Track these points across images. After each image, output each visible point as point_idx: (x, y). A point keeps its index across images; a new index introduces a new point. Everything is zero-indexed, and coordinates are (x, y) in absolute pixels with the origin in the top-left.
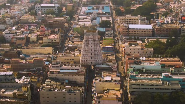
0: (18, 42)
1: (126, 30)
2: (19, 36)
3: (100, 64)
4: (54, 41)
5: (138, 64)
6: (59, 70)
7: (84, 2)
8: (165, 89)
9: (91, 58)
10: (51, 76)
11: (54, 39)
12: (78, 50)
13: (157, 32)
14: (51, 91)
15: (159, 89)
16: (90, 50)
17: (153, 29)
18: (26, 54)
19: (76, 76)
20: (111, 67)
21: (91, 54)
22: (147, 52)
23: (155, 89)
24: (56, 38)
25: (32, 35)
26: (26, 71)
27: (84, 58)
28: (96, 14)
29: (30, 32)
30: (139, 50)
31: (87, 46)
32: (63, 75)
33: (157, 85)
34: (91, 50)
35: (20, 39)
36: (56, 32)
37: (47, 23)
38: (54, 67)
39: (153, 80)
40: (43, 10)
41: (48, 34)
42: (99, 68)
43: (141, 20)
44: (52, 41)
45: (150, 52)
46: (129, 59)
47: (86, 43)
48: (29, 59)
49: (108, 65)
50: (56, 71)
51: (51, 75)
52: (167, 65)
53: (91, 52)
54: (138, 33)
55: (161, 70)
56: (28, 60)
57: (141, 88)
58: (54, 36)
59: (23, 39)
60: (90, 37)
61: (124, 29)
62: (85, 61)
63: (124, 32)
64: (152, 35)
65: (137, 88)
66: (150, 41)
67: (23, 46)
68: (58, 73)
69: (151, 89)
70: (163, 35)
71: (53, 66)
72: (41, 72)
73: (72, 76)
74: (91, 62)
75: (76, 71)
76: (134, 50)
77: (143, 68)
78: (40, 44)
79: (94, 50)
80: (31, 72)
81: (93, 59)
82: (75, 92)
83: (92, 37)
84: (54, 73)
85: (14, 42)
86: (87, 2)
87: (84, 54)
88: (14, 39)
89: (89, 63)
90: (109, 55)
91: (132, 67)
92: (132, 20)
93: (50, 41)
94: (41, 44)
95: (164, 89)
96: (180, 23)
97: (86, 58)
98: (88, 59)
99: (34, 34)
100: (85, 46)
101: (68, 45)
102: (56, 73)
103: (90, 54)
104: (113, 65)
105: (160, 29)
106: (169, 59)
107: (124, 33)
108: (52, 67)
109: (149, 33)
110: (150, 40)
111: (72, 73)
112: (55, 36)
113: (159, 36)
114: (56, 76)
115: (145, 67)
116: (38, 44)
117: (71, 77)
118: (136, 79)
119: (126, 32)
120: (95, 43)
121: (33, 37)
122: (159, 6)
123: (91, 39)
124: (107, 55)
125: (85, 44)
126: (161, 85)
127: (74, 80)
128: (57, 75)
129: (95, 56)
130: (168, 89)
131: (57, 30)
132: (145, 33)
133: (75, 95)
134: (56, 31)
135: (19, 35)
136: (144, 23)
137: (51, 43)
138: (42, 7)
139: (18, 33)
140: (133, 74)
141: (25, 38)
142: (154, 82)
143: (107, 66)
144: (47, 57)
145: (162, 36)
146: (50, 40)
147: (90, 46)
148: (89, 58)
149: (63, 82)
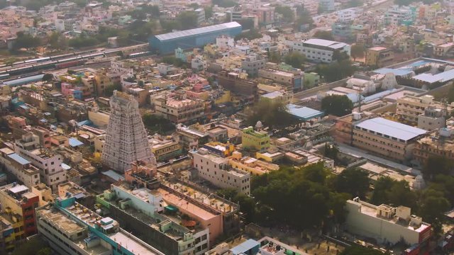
1: (347, 129)
4: (170, 113)
9: (114, 154)
11: (171, 107)
18: (93, 121)
19: (22, 172)
21: (115, 145)
28: (393, 81)
30: (215, 166)
32: (10, 163)
37: (227, 75)
44: (168, 110)
45: (235, 181)
52: (181, 213)
54: (375, 143)
55: (153, 216)
59: (136, 95)
63: (343, 131)
64: (404, 159)
67: (93, 106)
73: (19, 170)
74: (114, 164)
76: (208, 163)
77: (126, 200)
79: (119, 137)
81: (116, 158)
83: (120, 108)
91: (115, 191)
98: (110, 154)
105: (425, 148)
107: (342, 134)
109: (398, 151)
111: (19, 164)
114: (5, 161)
115: (133, 200)
119: (349, 132)
120: (124, 123)
127: (21, 179)
129: (121, 152)
132: (390, 148)
138: (305, 45)
139: (148, 84)
141: (142, 95)
146: (165, 108)
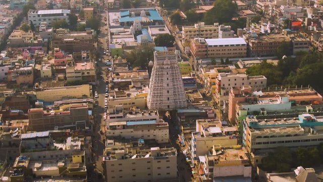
0: (21, 80)
1: (203, 49)
2: (22, 69)
3: (184, 108)
4: (86, 74)
5: (253, 103)
6: (125, 123)
7: (110, 4)
8: (309, 140)
9: (168, 98)
10: (111, 134)
11: (86, 70)
12: (134, 87)
13: (254, 49)
14: (126, 158)
15: (299, 141)
16: (166, 85)
17: (248, 45)
18: (43, 99)
19: (155, 130)
20: (204, 111)
21: (168, 92)
22: (256, 83)
23: (294, 141)
24: (88, 68)
25: (42, 66)
26: (57, 129)
27: (155, 99)
28: (140, 24)
29: (35, 62)
30: (243, 79)
31: (160, 79)
32: (132, 130)
33: (296, 135)
34: (168, 84)
35: (22, 73)
36: (84, 58)
37: (62, 43)
38: (114, 118)
39: (288, 127)
40: (47, 20)
41: (72, 62)
42: (185, 114)
43: (223, 30)
44: (83, 73)
45: (262, 83)
46: (236, 95)
47: (158, 73)
48: (53, 108)
49: (199, 109)
50: (119, 124)
51: (112, 131)
52: (298, 102)
53: (168, 88)
54: (224, 52)
55: (292, 110)
56: (51, 110)
57: (271, 143)
58: (83, 64)
59: (28, 73)
60: (165, 63)
61: (199, 48)
62: (158, 104)
63: (200, 51)
64: (246, 55)
65: (264, 143)
66: (248, 64)
67: (37, 86)
68: (124, 127)
69: (286, 142)
70: (265, 54)
71: (113, 116)
72: (87, 128)
73: (149, 131)
74: (168, 106)
75: (153, 122)
76: (235, 80)
77: (263, 109)
78: (60, 80)
79: (172, 85)
80: (68, 131)
81: (171, 101)
82: (167, 158)
83: (169, 63)
84: (117, 127)
85: (13, 80)
86: (115, 4)
87: (156, 92)
88: (12, 75)
89: (165, 108)
90: (190, 93)
91: (244, 109)
92: (206, 31)
93: (80, 74)
94: (63, 80)
95: (307, 141)
96: (289, 33)
97: (158, 99)
98: (162, 101)
99: (45, 64)
100: (157, 79)
101: (113, 79)
102: (119, 127)
103: (166, 92)
104: (206, 108)
106: (298, 92)
107: (199, 53)
108: (111, 118)
109: (241, 51)
110: (246, 62)
111: (149, 125)
112: (86, 64)
113: (259, 56)
114: (121, 133)
115: (266, 108)
116: (57, 80)
117: (146, 132)
118: (260, 127)
119: (204, 51)
120: (174, 72)
121: (44, 69)
122: (241, 7)
123: (168, 66)
124: (187, 93)
125: (156, 74)
126: (302, 135)
127: (152, 137)
128: (123, 131)
129: (175, 95)
130: (313, 140)
131: (85, 55)
132: (235, 52)
133: (168, 162)
134: (83, 56)
135: (20, 67)
136: (230, 35)
137: (81, 78)
138: (40, 16)
139: (16, 64)
140: (253, 120)
141: (32, 72)
142: (290, 130)
143: (198, 111)
144: (85, 102)
145: (262, 56)
146: (80, 72)
147: (165, 78)
148: (164, 99)
149: (136, 142)
